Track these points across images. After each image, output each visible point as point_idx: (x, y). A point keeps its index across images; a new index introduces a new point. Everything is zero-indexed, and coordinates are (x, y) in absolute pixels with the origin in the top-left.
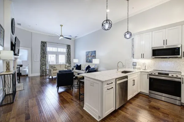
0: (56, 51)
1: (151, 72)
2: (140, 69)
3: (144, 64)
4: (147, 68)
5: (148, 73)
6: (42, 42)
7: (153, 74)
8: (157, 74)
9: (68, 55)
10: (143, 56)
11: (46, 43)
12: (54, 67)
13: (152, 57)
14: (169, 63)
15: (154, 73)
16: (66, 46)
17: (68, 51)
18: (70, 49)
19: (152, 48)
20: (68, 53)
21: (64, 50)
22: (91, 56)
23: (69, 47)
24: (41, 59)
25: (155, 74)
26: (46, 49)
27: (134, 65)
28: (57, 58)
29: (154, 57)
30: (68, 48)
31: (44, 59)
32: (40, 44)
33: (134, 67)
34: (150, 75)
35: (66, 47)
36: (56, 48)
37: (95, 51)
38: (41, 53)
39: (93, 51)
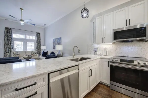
0: (24, 38)
1: (112, 59)
2: (100, 55)
3: (105, 49)
4: (109, 54)
5: (109, 60)
6: (6, 28)
7: (114, 61)
8: (119, 61)
9: (37, 42)
10: (103, 40)
11: (11, 29)
12: (16, 54)
13: (113, 41)
14: (132, 47)
15: (116, 59)
16: (35, 33)
17: (38, 38)
18: (40, 36)
19: (113, 30)
20: (37, 40)
21: (34, 38)
22: (57, 43)
23: (39, 34)
24: (5, 46)
25: (116, 61)
26: (11, 36)
27: (95, 50)
28: (25, 45)
29: (115, 41)
30: (37, 36)
31: (8, 46)
32: (3, 30)
33: (95, 53)
34: (111, 62)
35: (36, 35)
36: (24, 36)
37: (61, 38)
38: (5, 40)
39: (59, 38)
